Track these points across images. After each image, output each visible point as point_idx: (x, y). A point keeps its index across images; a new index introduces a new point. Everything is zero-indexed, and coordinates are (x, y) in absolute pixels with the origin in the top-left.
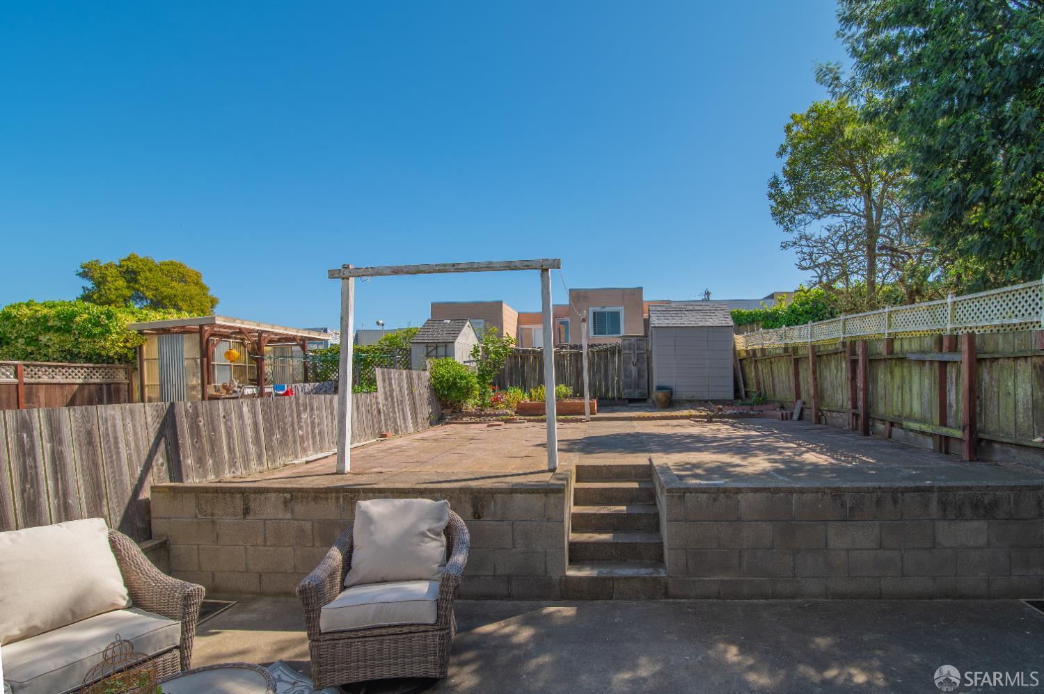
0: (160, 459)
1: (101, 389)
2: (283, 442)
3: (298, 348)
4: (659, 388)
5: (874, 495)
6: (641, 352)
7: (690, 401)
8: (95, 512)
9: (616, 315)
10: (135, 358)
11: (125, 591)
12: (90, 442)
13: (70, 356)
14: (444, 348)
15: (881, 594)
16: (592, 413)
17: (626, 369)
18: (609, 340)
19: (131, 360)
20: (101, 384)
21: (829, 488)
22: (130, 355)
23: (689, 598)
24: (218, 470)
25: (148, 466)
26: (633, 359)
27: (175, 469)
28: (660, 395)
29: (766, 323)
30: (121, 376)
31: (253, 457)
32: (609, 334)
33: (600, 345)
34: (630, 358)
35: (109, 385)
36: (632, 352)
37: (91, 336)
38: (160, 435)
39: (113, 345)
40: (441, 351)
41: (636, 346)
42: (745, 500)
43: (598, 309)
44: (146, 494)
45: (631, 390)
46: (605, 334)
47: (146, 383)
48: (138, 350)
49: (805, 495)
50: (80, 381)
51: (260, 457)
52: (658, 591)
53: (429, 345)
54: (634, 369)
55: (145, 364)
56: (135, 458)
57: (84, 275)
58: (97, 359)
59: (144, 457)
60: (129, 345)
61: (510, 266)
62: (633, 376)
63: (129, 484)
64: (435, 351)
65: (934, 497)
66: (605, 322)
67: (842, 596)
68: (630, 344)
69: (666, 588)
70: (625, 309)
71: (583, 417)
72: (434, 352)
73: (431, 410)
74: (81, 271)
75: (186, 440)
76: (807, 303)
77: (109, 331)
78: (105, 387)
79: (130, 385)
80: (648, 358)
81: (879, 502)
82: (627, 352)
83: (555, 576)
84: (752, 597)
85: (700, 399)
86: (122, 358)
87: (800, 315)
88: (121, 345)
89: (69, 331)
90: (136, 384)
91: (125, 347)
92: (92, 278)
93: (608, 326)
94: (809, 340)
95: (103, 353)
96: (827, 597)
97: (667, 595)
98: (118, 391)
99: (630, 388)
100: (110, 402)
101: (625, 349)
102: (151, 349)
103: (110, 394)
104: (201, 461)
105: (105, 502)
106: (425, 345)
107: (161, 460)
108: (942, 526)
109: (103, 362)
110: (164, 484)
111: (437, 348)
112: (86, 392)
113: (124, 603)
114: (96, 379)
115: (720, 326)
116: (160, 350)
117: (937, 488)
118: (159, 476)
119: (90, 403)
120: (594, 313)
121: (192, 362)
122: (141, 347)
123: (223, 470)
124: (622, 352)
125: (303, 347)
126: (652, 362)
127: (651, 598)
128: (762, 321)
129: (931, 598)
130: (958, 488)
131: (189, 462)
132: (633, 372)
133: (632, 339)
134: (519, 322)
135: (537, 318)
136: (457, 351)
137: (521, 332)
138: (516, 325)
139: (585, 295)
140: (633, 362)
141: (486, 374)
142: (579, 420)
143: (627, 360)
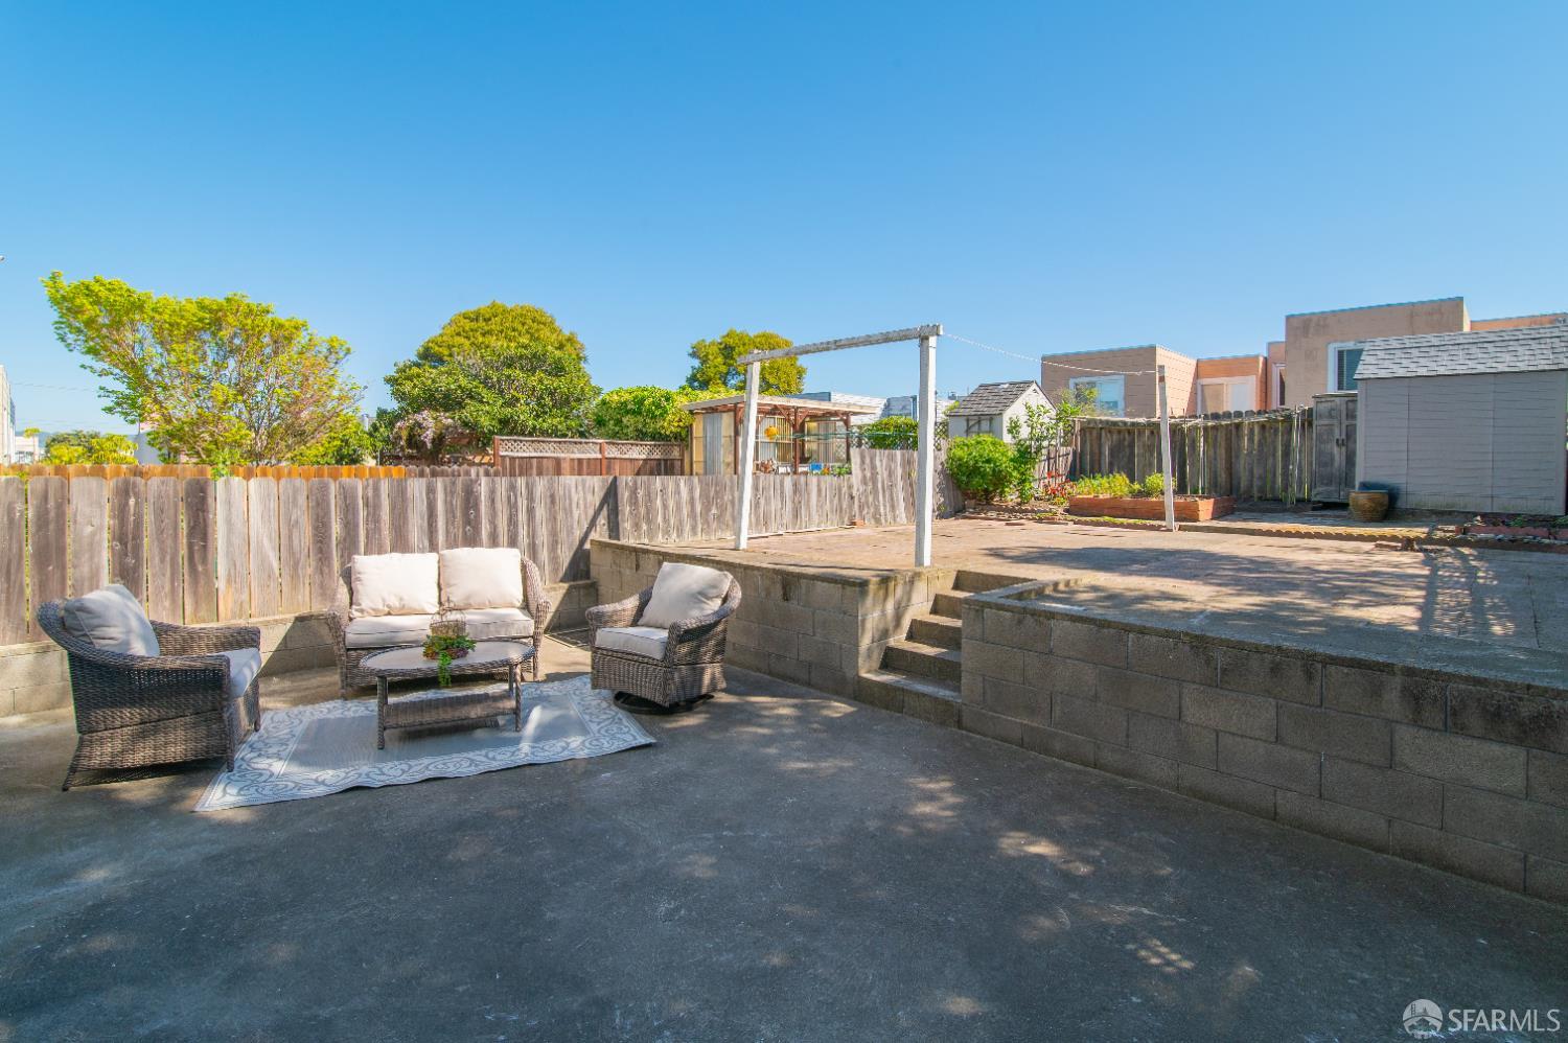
0: (602, 520)
1: (660, 464)
2: (719, 518)
3: (841, 423)
4: (1365, 486)
5: (1268, 657)
8: (513, 543)
10: (687, 436)
11: (521, 597)
12: (553, 502)
13: (641, 435)
14: (988, 423)
15: (1276, 813)
16: (1191, 518)
17: (1321, 452)
19: (683, 438)
20: (659, 460)
21: (1187, 634)
22: (683, 434)
23: (985, 736)
24: (651, 534)
25: (593, 524)
26: (1337, 431)
27: (614, 529)
28: (1363, 497)
30: (676, 453)
31: (687, 528)
34: (1331, 432)
35: (666, 460)
36: (1335, 422)
37: (654, 417)
38: (604, 501)
39: (669, 425)
40: (985, 425)
41: (1344, 411)
42: (1059, 628)
43: (1349, 345)
44: (587, 546)
45: (1332, 488)
47: (694, 459)
48: (689, 428)
49: (1147, 637)
50: (644, 457)
51: (694, 529)
52: (949, 716)
53: (971, 418)
54: (1337, 452)
55: (694, 441)
56: (583, 517)
57: (694, 355)
58: (657, 436)
59: (590, 518)
60: (681, 424)
61: (887, 339)
62: (1336, 464)
63: (578, 534)
64: (977, 426)
65: (1397, 681)
67: (1206, 797)
68: (1331, 409)
69: (960, 716)
71: (1163, 523)
72: (976, 428)
73: (942, 499)
74: (691, 351)
75: (626, 509)
77: (666, 412)
78: (663, 463)
79: (682, 460)
81: (1275, 669)
82: (1326, 422)
83: (850, 674)
84: (1065, 757)
85: (1474, 510)
86: (677, 436)
88: (676, 424)
89: (640, 413)
90: (686, 460)
91: (679, 426)
92: (699, 357)
95: (663, 432)
96: (1178, 789)
97: (959, 724)
98: (672, 466)
99: (1329, 483)
100: (666, 474)
101: (1320, 416)
102: (698, 430)
103: (666, 467)
104: (637, 526)
105: (559, 546)
106: (966, 417)
107: (603, 522)
108: (1405, 734)
109: (663, 439)
110: (603, 540)
111: (979, 422)
112: (648, 466)
113: (518, 605)
114: (657, 455)
116: (705, 429)
117: (1401, 670)
118: (600, 534)
119: (651, 473)
121: (728, 439)
122: (691, 425)
123: (657, 534)
124: (1315, 423)
125: (846, 423)
127: (943, 724)
129: (1380, 850)
130: (1451, 677)
131: (626, 525)
132: (1337, 458)
133: (1337, 399)
134: (1197, 376)
135: (1234, 367)
136: (1006, 424)
137: (1203, 391)
138: (1190, 379)
139: (1322, 323)
140: (1338, 440)
141: (1025, 456)
142: (1158, 528)
143: (1325, 437)
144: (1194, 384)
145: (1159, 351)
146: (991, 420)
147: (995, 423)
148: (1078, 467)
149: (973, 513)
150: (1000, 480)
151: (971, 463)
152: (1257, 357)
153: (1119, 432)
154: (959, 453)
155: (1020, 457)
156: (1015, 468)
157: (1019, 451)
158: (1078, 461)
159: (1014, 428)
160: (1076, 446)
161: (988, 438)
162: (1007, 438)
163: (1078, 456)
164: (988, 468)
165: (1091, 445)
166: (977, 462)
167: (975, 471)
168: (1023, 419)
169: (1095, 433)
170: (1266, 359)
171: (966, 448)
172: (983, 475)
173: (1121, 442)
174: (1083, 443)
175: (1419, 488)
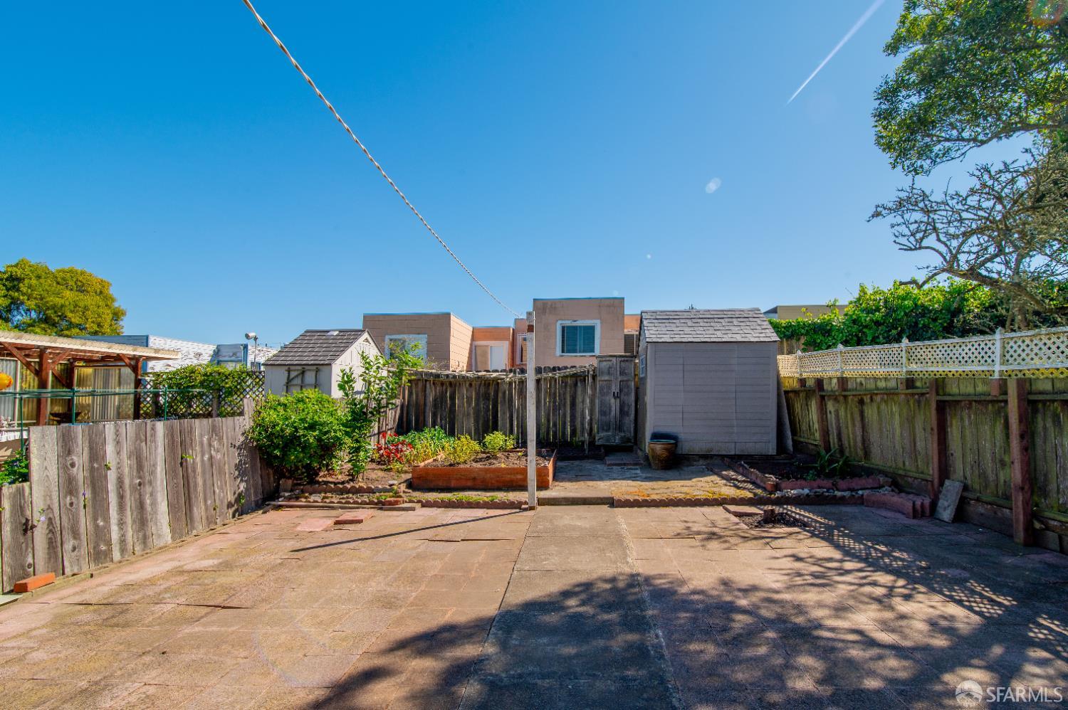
3: (129, 371)
4: (656, 436)
6: (625, 379)
7: (705, 457)
9: (590, 331)
14: (314, 373)
16: (542, 485)
17: (602, 403)
18: (582, 361)
26: (613, 388)
28: (659, 447)
29: (811, 338)
32: (580, 352)
33: (566, 368)
34: (609, 388)
36: (612, 378)
40: (310, 377)
41: (618, 369)
43: (568, 323)
45: (610, 433)
46: (576, 352)
53: (292, 368)
54: (614, 404)
62: (613, 413)
64: (300, 378)
66: (576, 338)
68: (610, 368)
70: (601, 323)
71: (524, 497)
72: (298, 381)
73: (244, 487)
76: (878, 310)
80: (637, 389)
82: (607, 378)
85: (724, 453)
87: (866, 327)
93: (580, 344)
94: (997, 368)
99: (608, 430)
101: (602, 373)
106: (287, 367)
111: (303, 373)
115: (757, 342)
120: (563, 328)
124: (598, 378)
125: (136, 369)
126: (645, 394)
128: (806, 335)
132: (613, 409)
133: (614, 359)
134: (473, 339)
135: (494, 333)
136: (336, 378)
137: (475, 349)
138: (469, 341)
139: (553, 306)
140: (614, 393)
141: (360, 417)
142: (517, 506)
143: (605, 390)
144: (471, 345)
145: (453, 318)
146: (317, 371)
147: (322, 375)
148: (405, 419)
149: (289, 499)
150: (327, 449)
151: (288, 431)
152: (509, 328)
153: (442, 384)
154: (271, 416)
155: (354, 419)
156: (347, 433)
157: (353, 412)
158: (405, 415)
159: (347, 382)
160: (404, 398)
161: (311, 393)
162: (337, 394)
163: (405, 409)
164: (311, 437)
165: (417, 396)
166: (296, 429)
167: (292, 441)
168: (358, 371)
169: (420, 384)
170: (513, 330)
171: (280, 409)
172: (305, 447)
173: (443, 395)
174: (410, 394)
175: (695, 437)
